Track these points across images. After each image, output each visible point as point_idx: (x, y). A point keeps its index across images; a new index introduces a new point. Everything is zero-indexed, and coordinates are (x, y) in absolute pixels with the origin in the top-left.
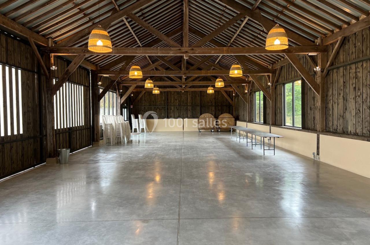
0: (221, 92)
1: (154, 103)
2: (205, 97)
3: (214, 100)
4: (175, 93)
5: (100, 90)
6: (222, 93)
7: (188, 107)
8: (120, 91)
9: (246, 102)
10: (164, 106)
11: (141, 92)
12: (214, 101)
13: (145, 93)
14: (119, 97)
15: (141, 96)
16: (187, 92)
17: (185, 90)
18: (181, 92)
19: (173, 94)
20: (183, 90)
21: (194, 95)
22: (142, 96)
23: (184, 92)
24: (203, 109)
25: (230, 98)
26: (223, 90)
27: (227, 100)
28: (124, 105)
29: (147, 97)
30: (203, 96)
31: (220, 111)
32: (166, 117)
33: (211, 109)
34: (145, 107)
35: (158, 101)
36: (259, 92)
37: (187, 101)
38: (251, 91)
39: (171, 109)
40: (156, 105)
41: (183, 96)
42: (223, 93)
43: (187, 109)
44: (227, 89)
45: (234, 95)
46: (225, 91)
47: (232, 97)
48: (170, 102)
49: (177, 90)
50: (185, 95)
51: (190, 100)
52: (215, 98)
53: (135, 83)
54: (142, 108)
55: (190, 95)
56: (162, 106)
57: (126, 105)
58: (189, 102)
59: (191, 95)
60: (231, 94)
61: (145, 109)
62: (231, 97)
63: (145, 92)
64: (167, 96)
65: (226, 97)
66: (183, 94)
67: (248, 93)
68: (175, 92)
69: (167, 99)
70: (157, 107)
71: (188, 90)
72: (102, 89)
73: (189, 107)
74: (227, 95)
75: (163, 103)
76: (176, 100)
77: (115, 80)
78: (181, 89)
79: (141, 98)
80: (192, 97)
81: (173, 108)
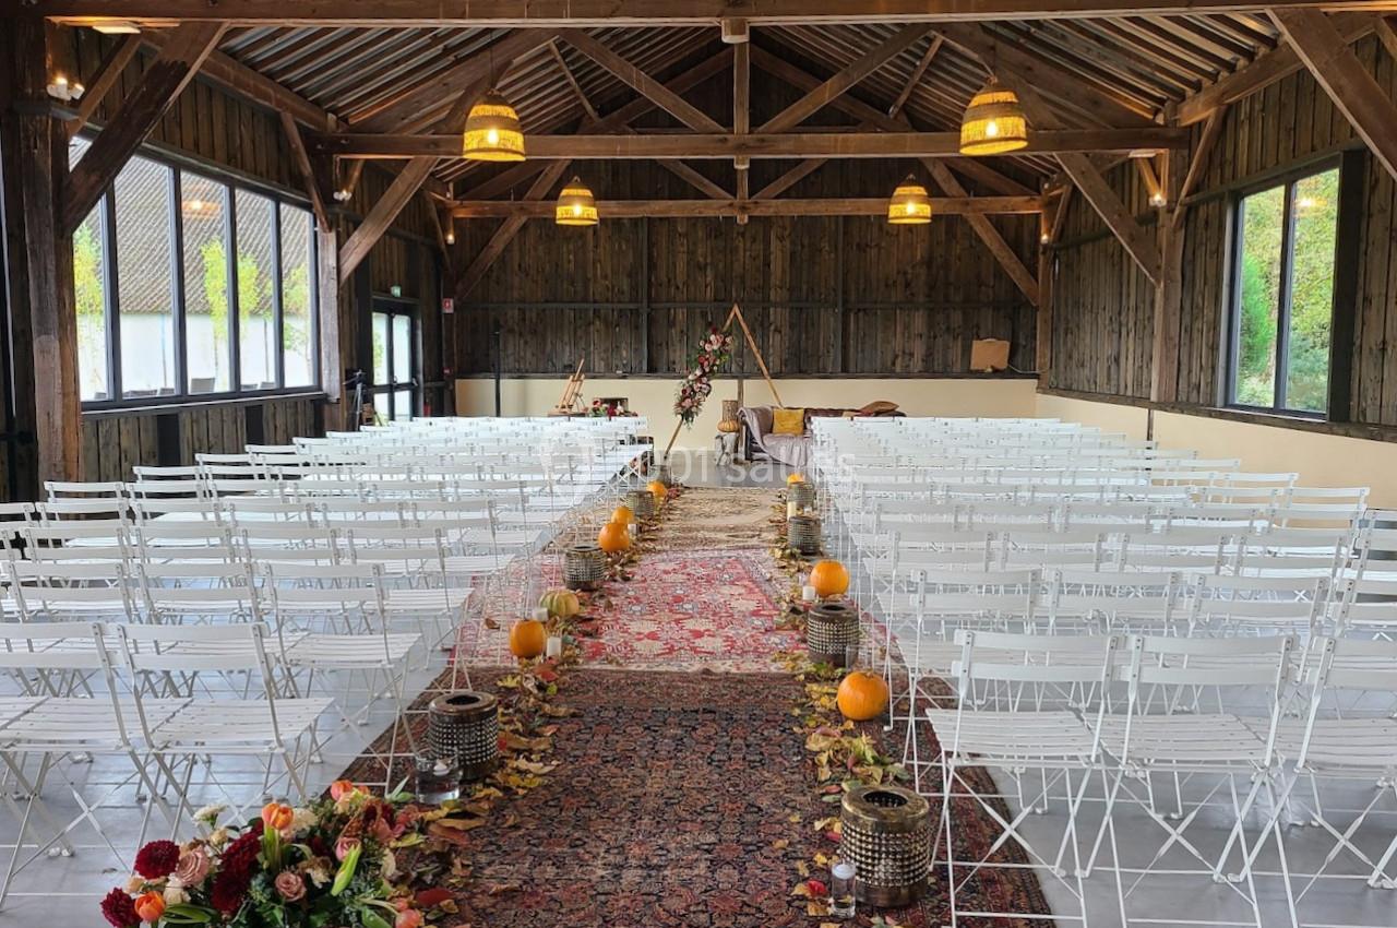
0: (965, 221)
1: (572, 284)
2: (874, 252)
3: (923, 271)
4: (695, 225)
5: (75, 140)
6: (971, 228)
7: (772, 310)
8: (337, 196)
9: (1155, 270)
10: (632, 306)
11: (500, 221)
12: (923, 278)
13: (524, 227)
14: (332, 236)
15: (502, 246)
16: (766, 222)
17: (756, 213)
18: (730, 220)
19: (686, 235)
20: (743, 209)
21: (806, 242)
22: (508, 248)
23: (746, 221)
24: (857, 322)
25: (1020, 258)
26: (981, 210)
27: (999, 272)
28: (388, 291)
29: (536, 249)
30: (858, 245)
31: (955, 338)
32: (645, 368)
33: (906, 327)
34: (522, 311)
35: (595, 275)
36: (1280, 191)
37: (766, 274)
38: (1194, 198)
39: (671, 324)
40: (585, 300)
41: (741, 245)
42: (978, 228)
43: (762, 325)
44: (1005, 207)
45: (1045, 238)
46: (989, 217)
47: (1035, 254)
48: (669, 281)
49: (710, 213)
50: (754, 240)
51: (784, 271)
52: (929, 262)
53: (427, 146)
54: (510, 314)
55: (781, 239)
56: (621, 306)
57: (397, 291)
58: (775, 280)
59: (787, 243)
60: (1026, 238)
61: (524, 320)
62: (1027, 255)
63: (524, 219)
64: (651, 245)
65: (995, 252)
66: (743, 235)
67: (1170, 210)
68: (693, 222)
69: (652, 266)
70: (591, 306)
71: (770, 212)
72: (85, 133)
73: (779, 310)
74: (1006, 240)
75: (625, 284)
76: (702, 268)
77: (180, 58)
78: (731, 205)
79: (503, 259)
80: (793, 254)
81: (681, 315)
